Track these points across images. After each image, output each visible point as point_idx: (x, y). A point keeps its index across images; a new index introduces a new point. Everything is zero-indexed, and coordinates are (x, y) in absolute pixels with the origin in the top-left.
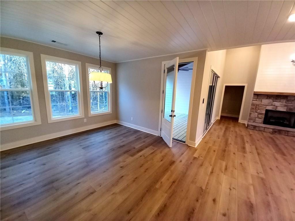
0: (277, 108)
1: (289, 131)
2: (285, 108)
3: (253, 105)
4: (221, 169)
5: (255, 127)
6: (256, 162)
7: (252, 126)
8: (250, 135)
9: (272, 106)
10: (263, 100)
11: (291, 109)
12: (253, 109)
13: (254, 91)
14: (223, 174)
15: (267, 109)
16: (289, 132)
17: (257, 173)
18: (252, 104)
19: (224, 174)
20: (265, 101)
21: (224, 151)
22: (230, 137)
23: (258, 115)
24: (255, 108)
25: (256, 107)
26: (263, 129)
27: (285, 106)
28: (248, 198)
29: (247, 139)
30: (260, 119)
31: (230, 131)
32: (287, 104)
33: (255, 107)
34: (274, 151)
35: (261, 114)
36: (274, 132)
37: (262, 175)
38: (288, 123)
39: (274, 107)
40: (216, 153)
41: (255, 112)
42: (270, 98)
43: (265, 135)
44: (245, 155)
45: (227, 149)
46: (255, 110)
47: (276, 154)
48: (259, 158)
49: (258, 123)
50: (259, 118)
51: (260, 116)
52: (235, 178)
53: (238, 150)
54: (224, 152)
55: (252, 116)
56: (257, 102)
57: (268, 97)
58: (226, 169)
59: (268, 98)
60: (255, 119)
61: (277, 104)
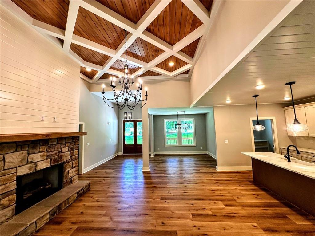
0: (36, 166)
2: (48, 162)
10: (7, 156)
20: (13, 158)
27: (48, 157)
32: (49, 154)
35: (8, 194)
39: (31, 165)
42: (21, 149)
61: (36, 157)
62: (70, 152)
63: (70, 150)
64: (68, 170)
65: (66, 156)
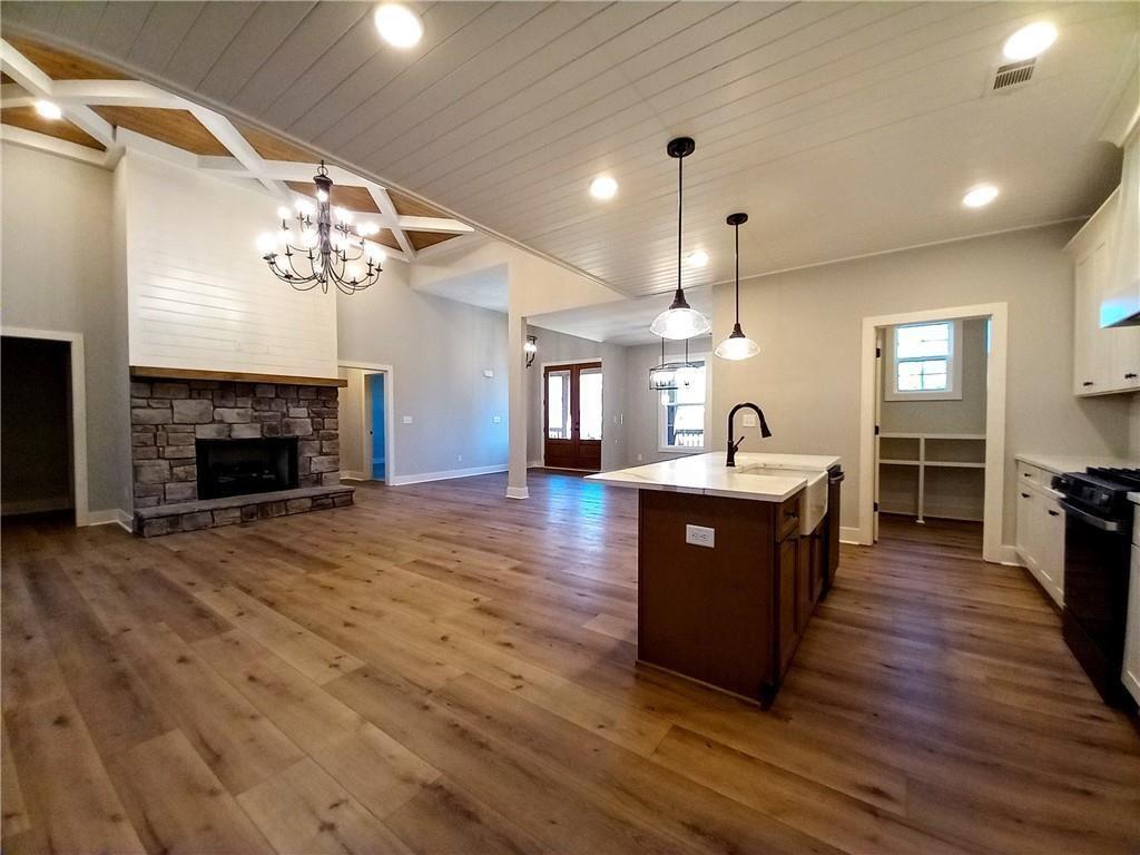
0: (230, 431)
1: (289, 500)
2: (255, 429)
3: (139, 428)
4: (192, 788)
5: (174, 520)
6: (293, 636)
7: (162, 520)
8: (179, 555)
9: (215, 426)
10: (175, 403)
11: (272, 429)
12: (145, 445)
13: (131, 364)
14: (226, 798)
15: (199, 437)
16: (288, 503)
17: (333, 669)
18: (133, 425)
19: (234, 791)
20: (187, 408)
21: (121, 681)
22: (93, 600)
23: (171, 468)
24: (151, 442)
25: (155, 436)
26: (206, 518)
27: (255, 419)
28: (408, 780)
29: (176, 574)
30: (184, 484)
31: (66, 580)
32: (256, 414)
33: (151, 435)
34: (302, 571)
35: (183, 461)
36: (248, 515)
37: (351, 663)
38: (272, 476)
39: (221, 426)
40: (79, 722)
41: (155, 457)
42: (199, 394)
43: (228, 537)
44: (231, 634)
45: (125, 663)
46: (154, 449)
47: (313, 576)
48: (288, 615)
49: (179, 501)
50: (180, 480)
51: (178, 470)
52: (295, 760)
53: (183, 634)
54: (127, 687)
55: (148, 475)
56: (156, 414)
57: (191, 390)
58: (215, 759)
59: (195, 395)
60: (161, 486)
61: (229, 414)
62: (312, 421)
63: (312, 415)
64: (310, 455)
65: (301, 427)
